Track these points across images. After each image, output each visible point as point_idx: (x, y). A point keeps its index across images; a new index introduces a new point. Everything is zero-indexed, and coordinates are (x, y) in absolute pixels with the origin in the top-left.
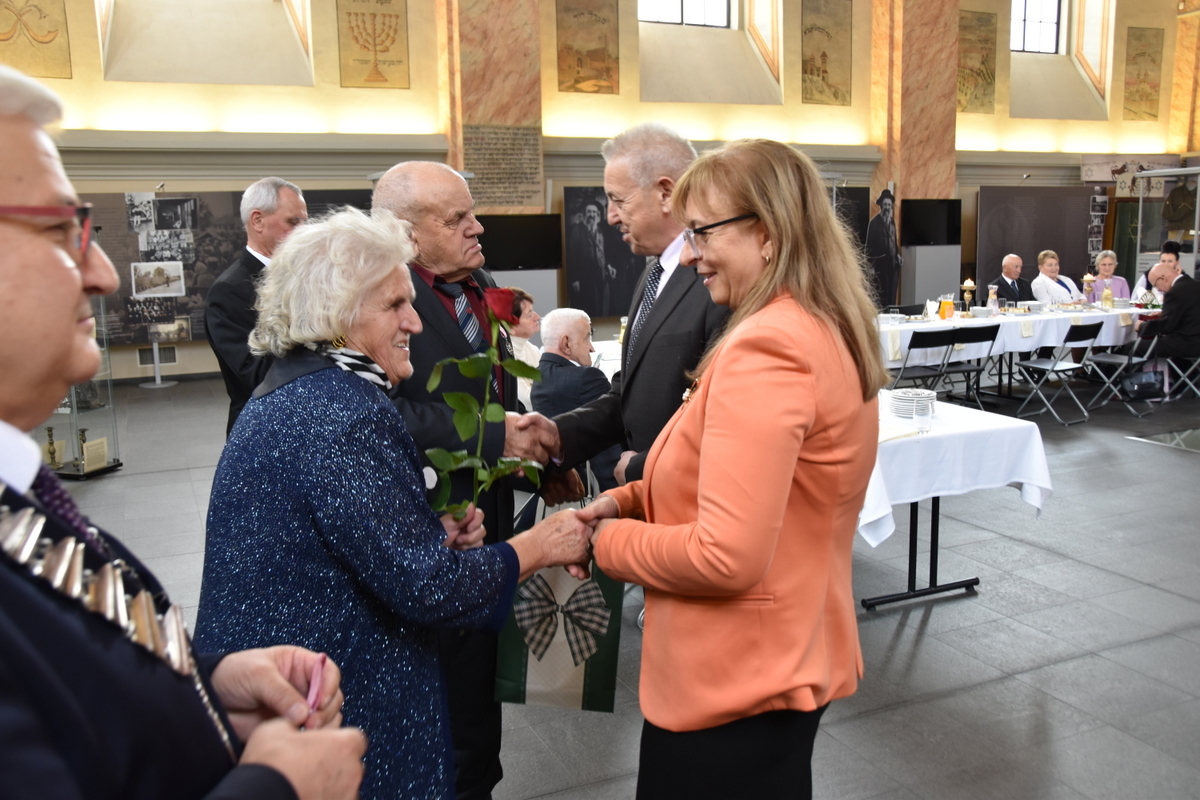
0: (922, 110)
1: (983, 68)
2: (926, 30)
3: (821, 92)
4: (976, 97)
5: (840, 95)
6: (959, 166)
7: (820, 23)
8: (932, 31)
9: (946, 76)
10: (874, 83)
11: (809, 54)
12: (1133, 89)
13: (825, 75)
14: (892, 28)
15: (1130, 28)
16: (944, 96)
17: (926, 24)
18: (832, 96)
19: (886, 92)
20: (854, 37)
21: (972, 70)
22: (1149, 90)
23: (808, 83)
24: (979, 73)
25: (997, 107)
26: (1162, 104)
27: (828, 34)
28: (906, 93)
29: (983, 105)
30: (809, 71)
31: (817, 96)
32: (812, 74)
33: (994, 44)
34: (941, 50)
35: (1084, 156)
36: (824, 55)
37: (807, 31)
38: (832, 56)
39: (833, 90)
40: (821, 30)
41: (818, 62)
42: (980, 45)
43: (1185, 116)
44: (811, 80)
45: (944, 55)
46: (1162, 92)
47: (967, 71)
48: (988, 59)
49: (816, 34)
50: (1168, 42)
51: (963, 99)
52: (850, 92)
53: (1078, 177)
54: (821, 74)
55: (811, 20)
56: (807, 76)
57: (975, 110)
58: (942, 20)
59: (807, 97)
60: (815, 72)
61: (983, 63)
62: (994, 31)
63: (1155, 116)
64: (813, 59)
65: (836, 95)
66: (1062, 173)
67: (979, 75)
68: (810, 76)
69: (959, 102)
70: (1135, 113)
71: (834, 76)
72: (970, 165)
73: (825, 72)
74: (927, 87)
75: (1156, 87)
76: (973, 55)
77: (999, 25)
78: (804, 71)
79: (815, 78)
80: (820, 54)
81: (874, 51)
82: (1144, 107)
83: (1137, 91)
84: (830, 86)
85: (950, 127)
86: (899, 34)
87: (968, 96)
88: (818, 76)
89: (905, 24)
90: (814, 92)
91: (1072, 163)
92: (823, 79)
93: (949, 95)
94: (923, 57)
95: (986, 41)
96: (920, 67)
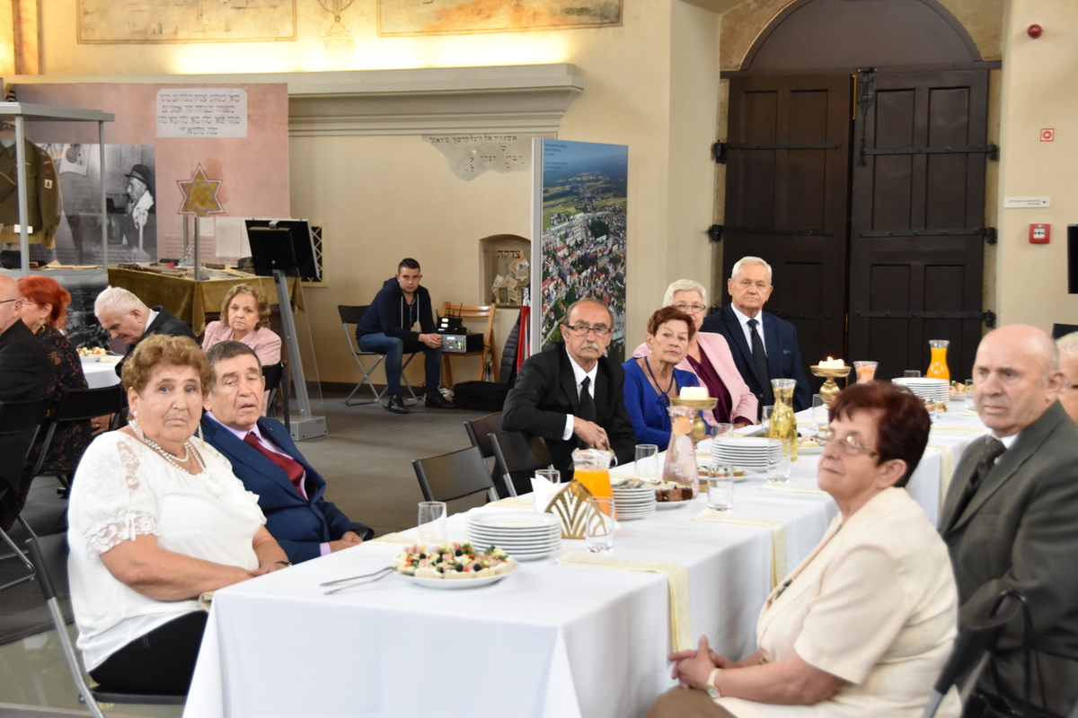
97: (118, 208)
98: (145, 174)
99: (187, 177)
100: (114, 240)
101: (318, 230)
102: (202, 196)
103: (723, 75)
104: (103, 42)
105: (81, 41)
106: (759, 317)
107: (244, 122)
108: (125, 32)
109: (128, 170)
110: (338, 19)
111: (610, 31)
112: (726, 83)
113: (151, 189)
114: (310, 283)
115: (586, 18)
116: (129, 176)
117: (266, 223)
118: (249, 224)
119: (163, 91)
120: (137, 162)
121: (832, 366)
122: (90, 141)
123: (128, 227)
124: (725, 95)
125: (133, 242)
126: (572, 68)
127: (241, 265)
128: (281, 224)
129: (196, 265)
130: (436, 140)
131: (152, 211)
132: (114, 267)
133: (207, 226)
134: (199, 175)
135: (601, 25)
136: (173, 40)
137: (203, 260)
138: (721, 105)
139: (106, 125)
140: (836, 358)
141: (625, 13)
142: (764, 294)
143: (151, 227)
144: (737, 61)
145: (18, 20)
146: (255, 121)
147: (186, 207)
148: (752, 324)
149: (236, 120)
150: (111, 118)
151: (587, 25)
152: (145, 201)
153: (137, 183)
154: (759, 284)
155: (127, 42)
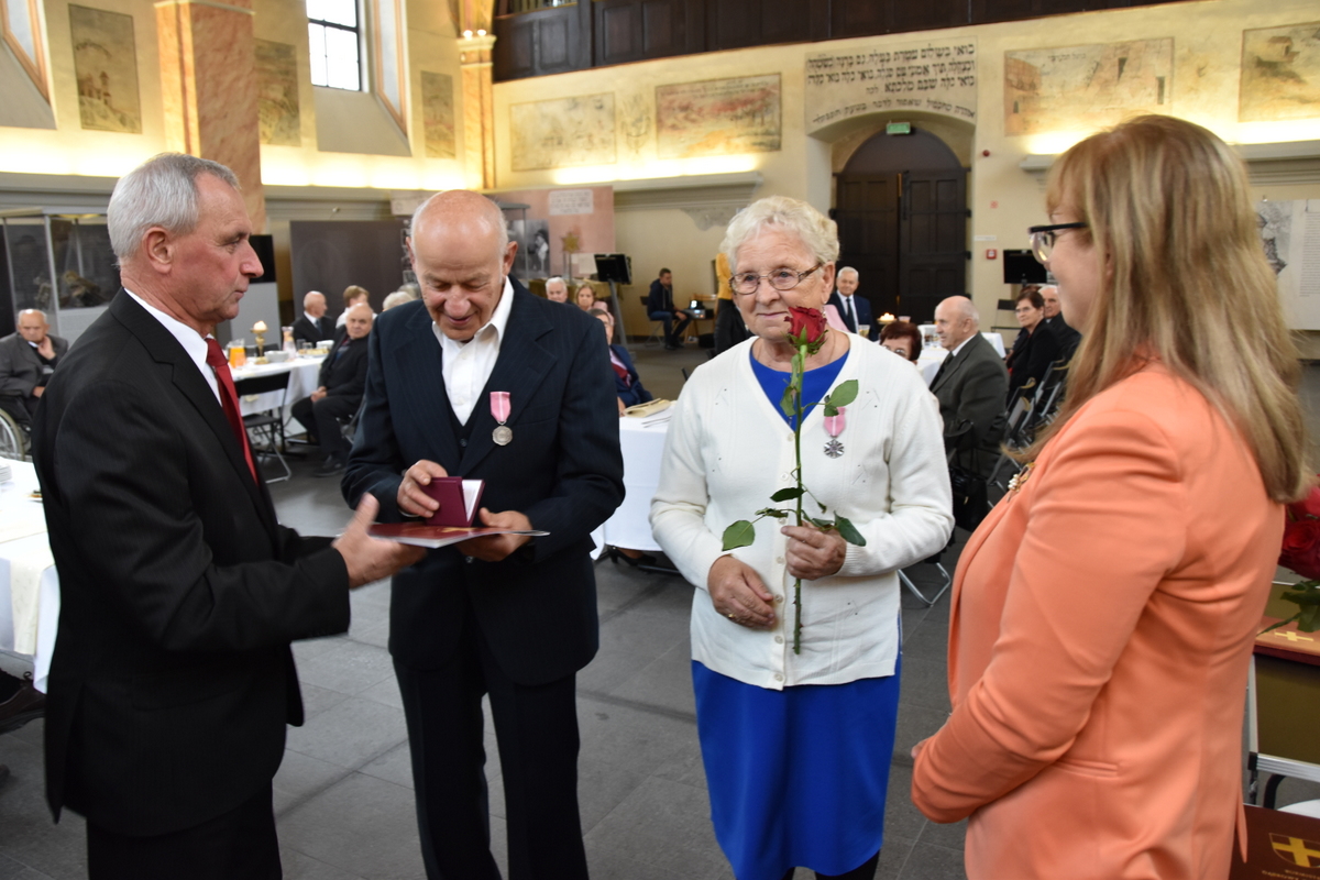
0: (223, 141)
1: (285, 100)
2: (220, 57)
3: (105, 117)
4: (281, 130)
5: (128, 121)
6: (269, 200)
7: (96, 37)
8: (226, 58)
9: (246, 105)
10: (168, 110)
11: (85, 72)
12: (432, 128)
13: (107, 98)
14: (181, 51)
15: (424, 73)
16: (245, 127)
17: (218, 50)
18: (118, 123)
19: (180, 121)
20: (140, 58)
21: (274, 101)
22: (445, 130)
23: (87, 107)
24: (283, 105)
25: (304, 140)
26: (458, 144)
27: (107, 53)
28: (203, 122)
29: (289, 138)
30: (86, 92)
31: (99, 121)
32: (90, 95)
33: (295, 76)
34: (237, 79)
35: (393, 191)
36: (104, 76)
37: (80, 47)
38: (113, 77)
39: (119, 115)
40: (98, 46)
41: (98, 83)
42: (280, 77)
43: (478, 156)
44: (91, 104)
45: (241, 84)
46: (457, 133)
47: (270, 103)
48: (291, 91)
49: (92, 52)
50: (456, 89)
51: (268, 131)
52: (139, 119)
53: (389, 211)
54: (103, 98)
55: (84, 34)
56: (86, 99)
57: (281, 143)
58: (236, 47)
59: (88, 121)
60: (95, 94)
61: (285, 95)
62: (294, 63)
63: (453, 155)
64: (90, 79)
65: (123, 121)
66: (374, 207)
67: (282, 107)
68: (89, 99)
69: (264, 134)
70: (436, 151)
71: (118, 99)
72: (279, 200)
73: (107, 94)
74: (225, 116)
75: (451, 128)
76: (275, 86)
77: (299, 58)
78: (81, 93)
79: (96, 101)
80: (99, 74)
81: (164, 75)
82: (443, 146)
83: (436, 131)
84: (115, 111)
85: (253, 159)
86: (189, 59)
87: (273, 129)
88: (99, 98)
89: (196, 48)
90: (96, 117)
91: (382, 197)
92: (106, 102)
93: (251, 126)
94: (218, 84)
95: (287, 73)
96: (216, 95)
97: (533, 251)
98: (544, 234)
99: (564, 234)
100: (531, 268)
101: (629, 259)
102: (572, 244)
103: (834, 175)
104: (524, 170)
105: (514, 170)
106: (851, 297)
107: (592, 206)
108: (534, 165)
109: (536, 232)
110: (637, 152)
111: (775, 154)
112: (835, 180)
113: (547, 241)
114: (626, 286)
115: (763, 147)
116: (536, 235)
117: (603, 256)
118: (596, 256)
119: (552, 193)
120: (539, 228)
121: (887, 318)
122: (518, 219)
123: (536, 260)
124: (835, 185)
125: (539, 268)
126: (758, 173)
127: (592, 277)
128: (612, 256)
129: (571, 277)
130: (687, 211)
131: (548, 252)
132: (531, 280)
133: (575, 259)
134: (570, 234)
135: (771, 151)
136: (556, 167)
137: (574, 275)
138: (833, 190)
139: (527, 211)
140: (890, 314)
141: (783, 145)
142: (854, 286)
143: (547, 260)
144: (841, 167)
145: (484, 163)
146: (598, 204)
147: (565, 249)
148: (848, 301)
149: (587, 205)
150: (528, 207)
151: (764, 151)
152: (544, 248)
153: (540, 239)
154: (851, 282)
155: (534, 169)
